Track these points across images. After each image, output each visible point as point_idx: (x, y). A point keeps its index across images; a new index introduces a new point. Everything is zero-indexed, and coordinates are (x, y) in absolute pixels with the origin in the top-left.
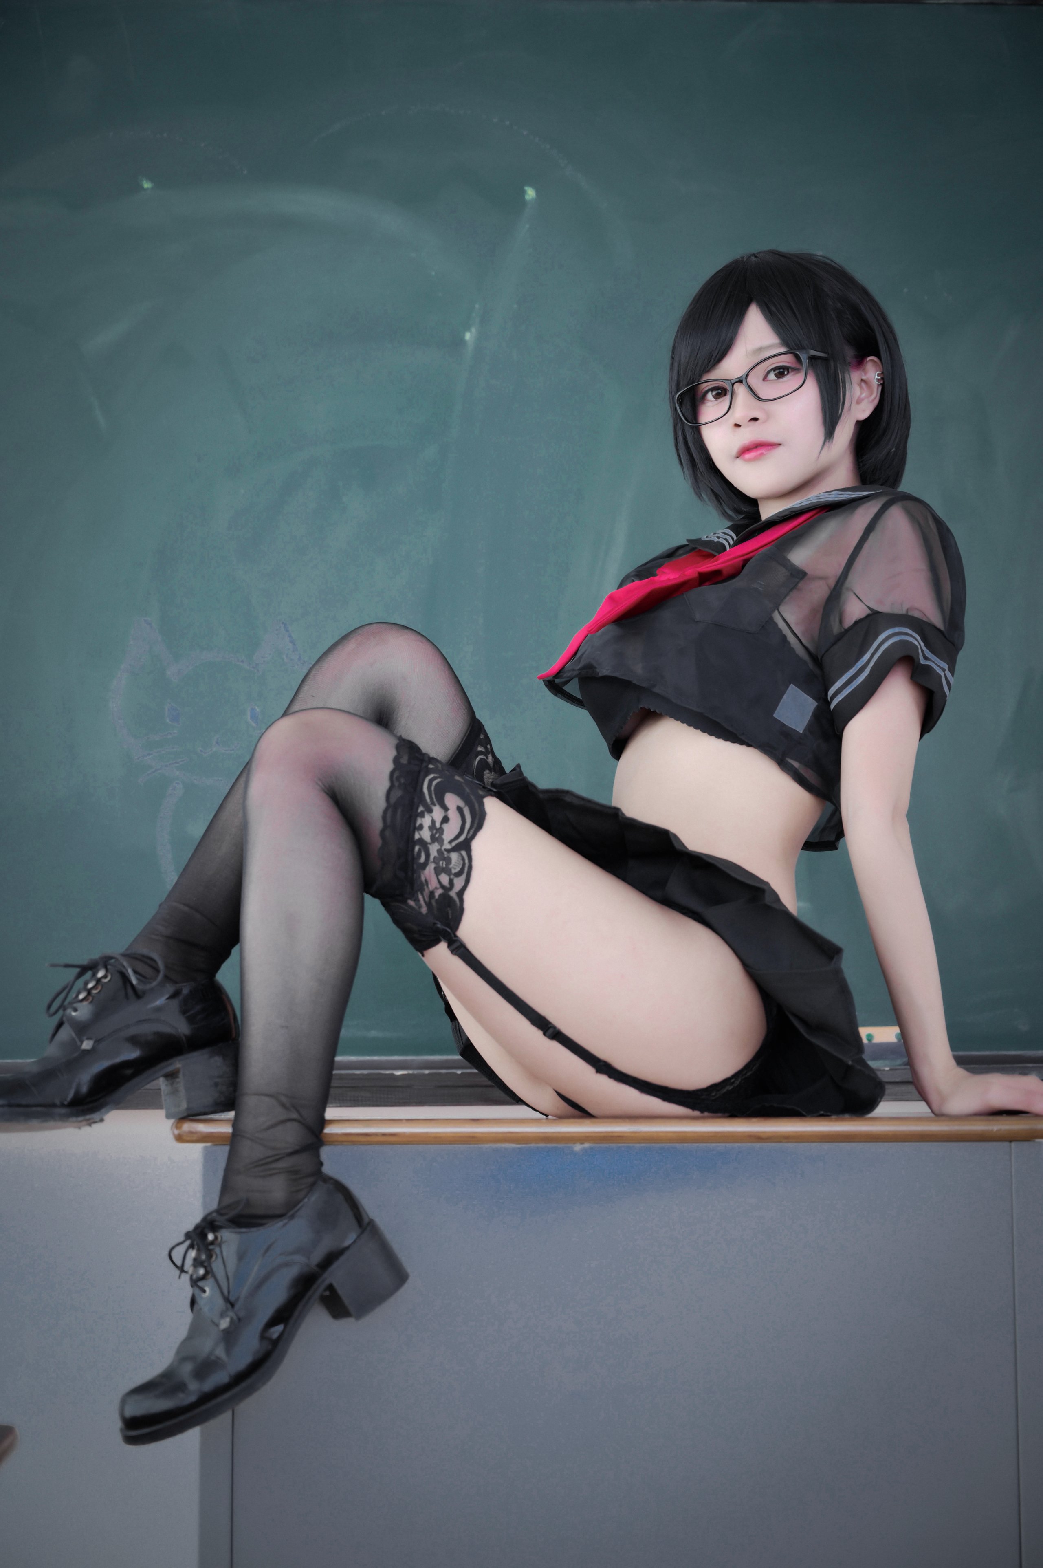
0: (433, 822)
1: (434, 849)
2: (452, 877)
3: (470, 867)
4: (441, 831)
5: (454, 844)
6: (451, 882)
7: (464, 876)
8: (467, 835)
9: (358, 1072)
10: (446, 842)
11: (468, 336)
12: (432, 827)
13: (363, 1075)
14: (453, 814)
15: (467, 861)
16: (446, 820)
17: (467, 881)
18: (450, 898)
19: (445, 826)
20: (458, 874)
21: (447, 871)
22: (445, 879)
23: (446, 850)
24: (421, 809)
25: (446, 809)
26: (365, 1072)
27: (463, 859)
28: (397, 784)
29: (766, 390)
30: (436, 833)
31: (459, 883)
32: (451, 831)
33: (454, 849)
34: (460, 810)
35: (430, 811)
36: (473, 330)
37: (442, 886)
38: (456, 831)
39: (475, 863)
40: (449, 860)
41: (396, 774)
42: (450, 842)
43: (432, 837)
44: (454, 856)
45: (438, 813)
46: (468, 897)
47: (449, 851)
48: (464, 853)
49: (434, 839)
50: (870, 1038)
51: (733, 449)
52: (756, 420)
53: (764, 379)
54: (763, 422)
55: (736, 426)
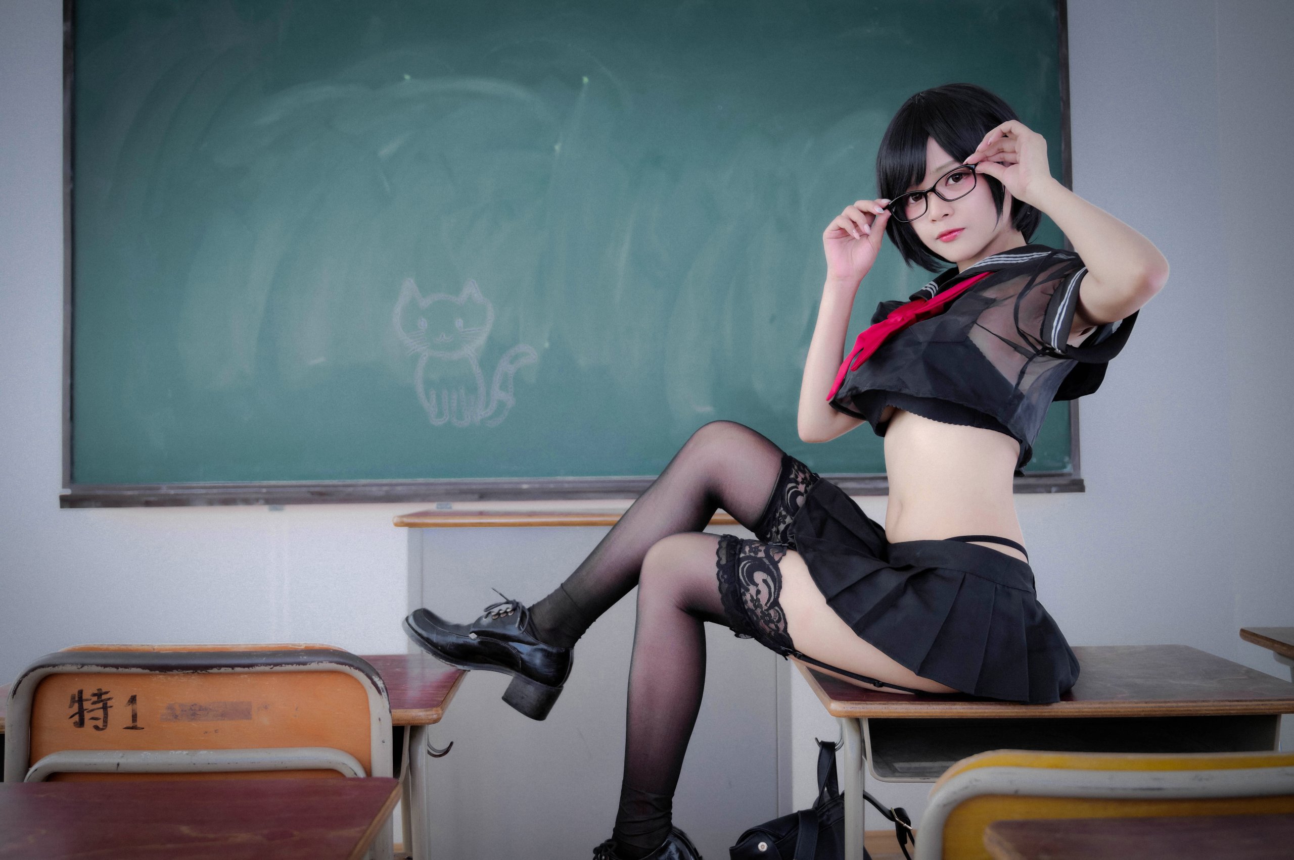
0: (752, 596)
1: (758, 611)
2: (776, 623)
3: (784, 615)
4: (758, 600)
5: (768, 605)
6: (776, 626)
7: (782, 620)
8: (774, 596)
10: (763, 605)
12: (752, 600)
14: (763, 587)
15: (780, 612)
16: (758, 592)
17: (786, 623)
18: (780, 635)
19: (759, 596)
20: (779, 621)
21: (771, 621)
22: (773, 626)
23: (765, 610)
24: (742, 590)
25: (757, 585)
27: (778, 612)
28: (723, 580)
29: (949, 194)
30: (756, 603)
31: (781, 626)
32: (764, 598)
33: (770, 608)
34: (765, 581)
35: (748, 590)
37: (773, 630)
38: (767, 596)
39: (785, 611)
40: (769, 615)
41: (721, 573)
42: (766, 605)
43: (754, 605)
44: (772, 612)
45: (753, 590)
46: (790, 631)
47: (767, 610)
48: (776, 608)
49: (756, 607)
51: (936, 234)
52: (947, 215)
53: (946, 185)
54: (952, 215)
55: (933, 220)
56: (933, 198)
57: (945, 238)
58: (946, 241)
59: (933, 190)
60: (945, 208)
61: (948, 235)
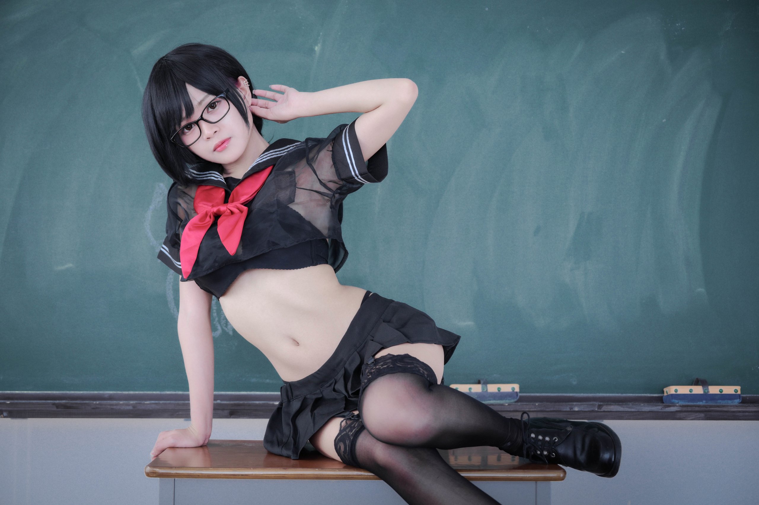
9: (257, 402)
11: (316, 48)
13: (259, 404)
26: (261, 402)
29: (213, 118)
36: (319, 45)
50: (499, 389)
51: (212, 148)
52: (216, 132)
53: (208, 113)
54: (220, 131)
55: (208, 138)
56: (203, 124)
57: (219, 149)
58: (220, 151)
59: (202, 118)
60: (215, 128)
61: (221, 146)
